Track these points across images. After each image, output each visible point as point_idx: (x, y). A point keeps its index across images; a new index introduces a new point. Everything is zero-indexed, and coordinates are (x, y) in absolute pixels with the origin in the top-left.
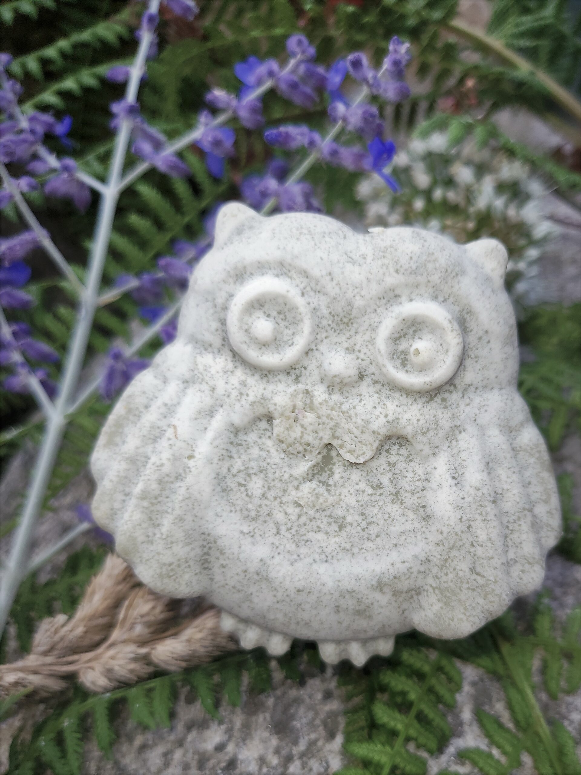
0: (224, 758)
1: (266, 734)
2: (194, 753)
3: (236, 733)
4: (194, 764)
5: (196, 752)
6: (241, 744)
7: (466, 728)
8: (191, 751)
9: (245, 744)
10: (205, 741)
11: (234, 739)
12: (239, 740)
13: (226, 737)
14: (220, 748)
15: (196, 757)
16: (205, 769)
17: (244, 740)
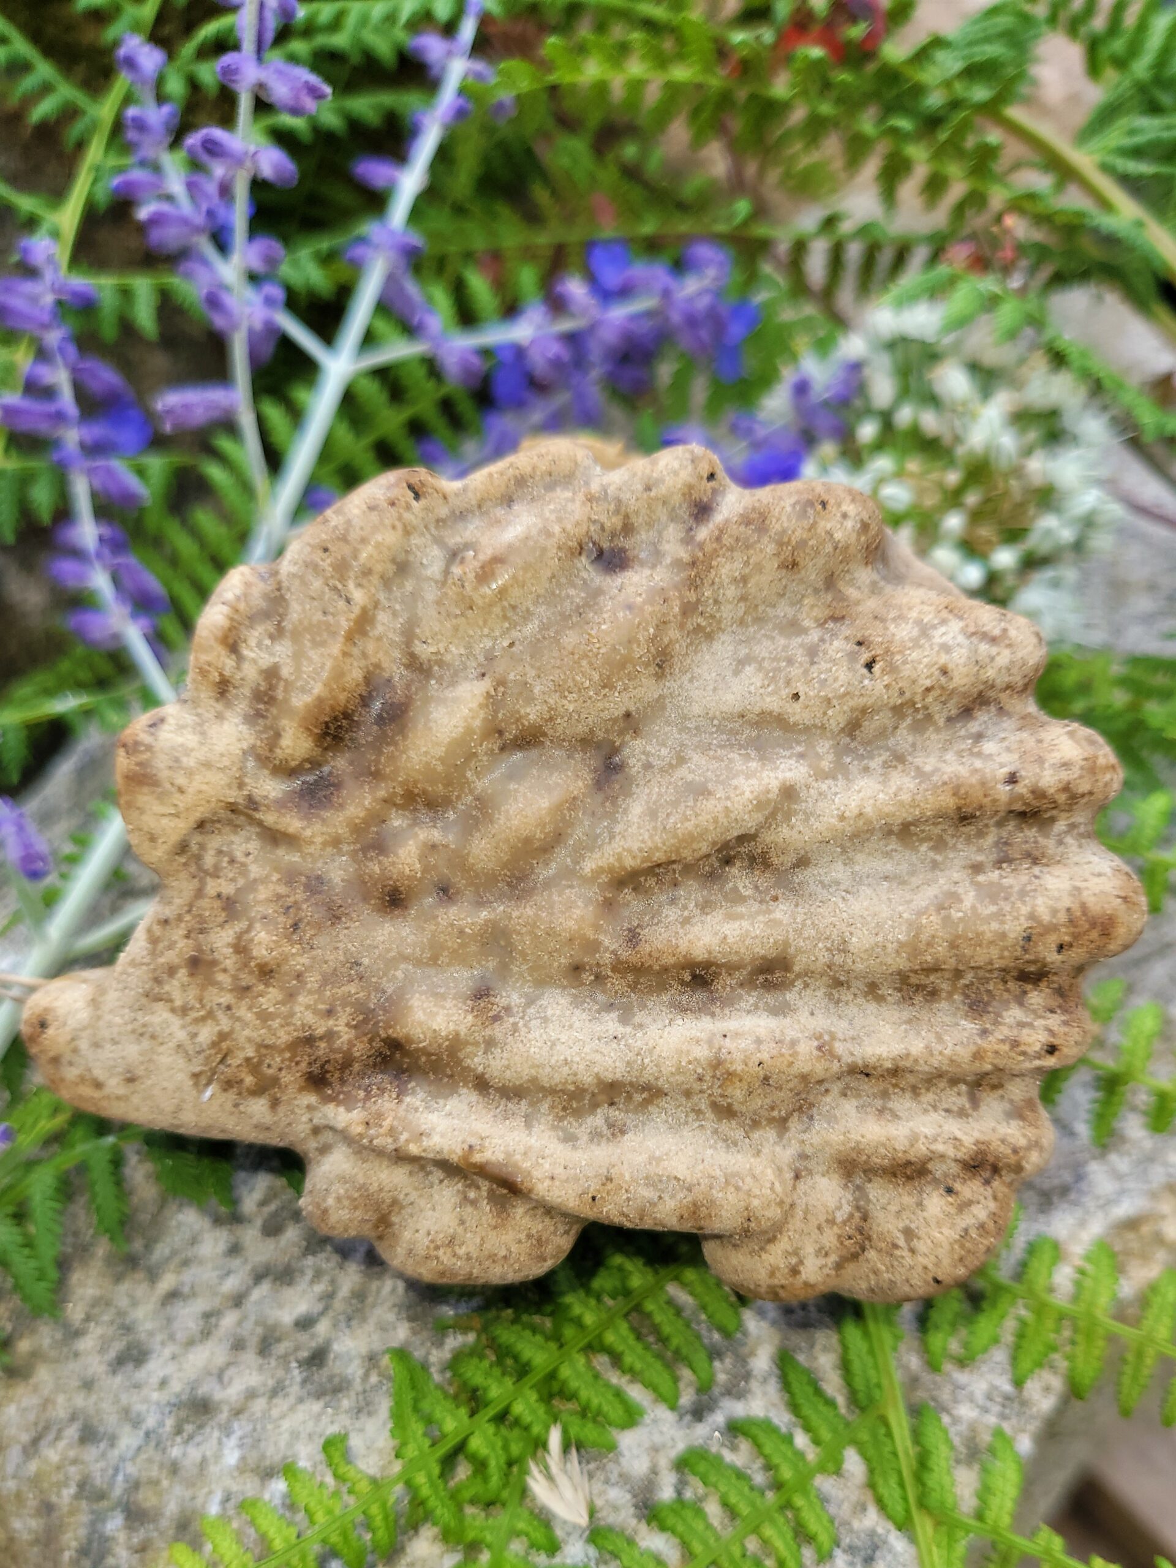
0: (308, 1343)
1: (391, 1317)
2: (257, 1323)
3: (338, 1304)
4: (253, 1342)
5: (260, 1322)
6: (343, 1325)
7: (754, 1385)
8: (253, 1318)
9: (349, 1327)
10: (281, 1306)
11: (331, 1313)
12: (342, 1318)
13: (320, 1307)
14: (305, 1324)
15: (259, 1330)
16: (270, 1355)
17: (349, 1319)
